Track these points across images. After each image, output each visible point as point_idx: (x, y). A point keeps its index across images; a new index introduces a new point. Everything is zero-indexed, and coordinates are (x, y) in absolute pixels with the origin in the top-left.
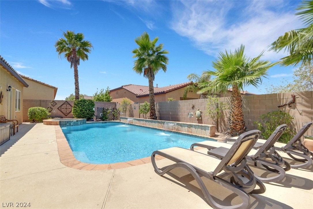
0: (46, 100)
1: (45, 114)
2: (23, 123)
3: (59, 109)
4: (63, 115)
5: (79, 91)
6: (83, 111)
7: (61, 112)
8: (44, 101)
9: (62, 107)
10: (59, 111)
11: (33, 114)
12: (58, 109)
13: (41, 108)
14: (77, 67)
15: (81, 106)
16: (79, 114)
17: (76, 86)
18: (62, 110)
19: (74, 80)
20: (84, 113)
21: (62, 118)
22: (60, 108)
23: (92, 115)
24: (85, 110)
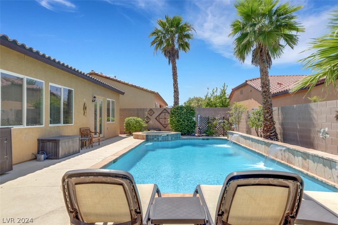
0: (144, 109)
1: (139, 125)
2: (120, 135)
3: (157, 120)
4: (162, 127)
5: (178, 95)
6: (180, 121)
7: (160, 122)
8: (141, 109)
9: (160, 117)
10: (157, 122)
11: (128, 125)
12: (156, 118)
13: (135, 118)
14: (176, 63)
15: (177, 114)
16: (176, 126)
17: (174, 88)
18: (161, 120)
19: (173, 80)
20: (181, 124)
21: (160, 131)
22: (158, 118)
23: (192, 127)
24: (183, 121)
